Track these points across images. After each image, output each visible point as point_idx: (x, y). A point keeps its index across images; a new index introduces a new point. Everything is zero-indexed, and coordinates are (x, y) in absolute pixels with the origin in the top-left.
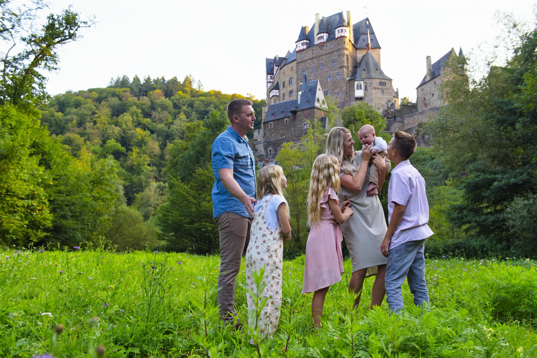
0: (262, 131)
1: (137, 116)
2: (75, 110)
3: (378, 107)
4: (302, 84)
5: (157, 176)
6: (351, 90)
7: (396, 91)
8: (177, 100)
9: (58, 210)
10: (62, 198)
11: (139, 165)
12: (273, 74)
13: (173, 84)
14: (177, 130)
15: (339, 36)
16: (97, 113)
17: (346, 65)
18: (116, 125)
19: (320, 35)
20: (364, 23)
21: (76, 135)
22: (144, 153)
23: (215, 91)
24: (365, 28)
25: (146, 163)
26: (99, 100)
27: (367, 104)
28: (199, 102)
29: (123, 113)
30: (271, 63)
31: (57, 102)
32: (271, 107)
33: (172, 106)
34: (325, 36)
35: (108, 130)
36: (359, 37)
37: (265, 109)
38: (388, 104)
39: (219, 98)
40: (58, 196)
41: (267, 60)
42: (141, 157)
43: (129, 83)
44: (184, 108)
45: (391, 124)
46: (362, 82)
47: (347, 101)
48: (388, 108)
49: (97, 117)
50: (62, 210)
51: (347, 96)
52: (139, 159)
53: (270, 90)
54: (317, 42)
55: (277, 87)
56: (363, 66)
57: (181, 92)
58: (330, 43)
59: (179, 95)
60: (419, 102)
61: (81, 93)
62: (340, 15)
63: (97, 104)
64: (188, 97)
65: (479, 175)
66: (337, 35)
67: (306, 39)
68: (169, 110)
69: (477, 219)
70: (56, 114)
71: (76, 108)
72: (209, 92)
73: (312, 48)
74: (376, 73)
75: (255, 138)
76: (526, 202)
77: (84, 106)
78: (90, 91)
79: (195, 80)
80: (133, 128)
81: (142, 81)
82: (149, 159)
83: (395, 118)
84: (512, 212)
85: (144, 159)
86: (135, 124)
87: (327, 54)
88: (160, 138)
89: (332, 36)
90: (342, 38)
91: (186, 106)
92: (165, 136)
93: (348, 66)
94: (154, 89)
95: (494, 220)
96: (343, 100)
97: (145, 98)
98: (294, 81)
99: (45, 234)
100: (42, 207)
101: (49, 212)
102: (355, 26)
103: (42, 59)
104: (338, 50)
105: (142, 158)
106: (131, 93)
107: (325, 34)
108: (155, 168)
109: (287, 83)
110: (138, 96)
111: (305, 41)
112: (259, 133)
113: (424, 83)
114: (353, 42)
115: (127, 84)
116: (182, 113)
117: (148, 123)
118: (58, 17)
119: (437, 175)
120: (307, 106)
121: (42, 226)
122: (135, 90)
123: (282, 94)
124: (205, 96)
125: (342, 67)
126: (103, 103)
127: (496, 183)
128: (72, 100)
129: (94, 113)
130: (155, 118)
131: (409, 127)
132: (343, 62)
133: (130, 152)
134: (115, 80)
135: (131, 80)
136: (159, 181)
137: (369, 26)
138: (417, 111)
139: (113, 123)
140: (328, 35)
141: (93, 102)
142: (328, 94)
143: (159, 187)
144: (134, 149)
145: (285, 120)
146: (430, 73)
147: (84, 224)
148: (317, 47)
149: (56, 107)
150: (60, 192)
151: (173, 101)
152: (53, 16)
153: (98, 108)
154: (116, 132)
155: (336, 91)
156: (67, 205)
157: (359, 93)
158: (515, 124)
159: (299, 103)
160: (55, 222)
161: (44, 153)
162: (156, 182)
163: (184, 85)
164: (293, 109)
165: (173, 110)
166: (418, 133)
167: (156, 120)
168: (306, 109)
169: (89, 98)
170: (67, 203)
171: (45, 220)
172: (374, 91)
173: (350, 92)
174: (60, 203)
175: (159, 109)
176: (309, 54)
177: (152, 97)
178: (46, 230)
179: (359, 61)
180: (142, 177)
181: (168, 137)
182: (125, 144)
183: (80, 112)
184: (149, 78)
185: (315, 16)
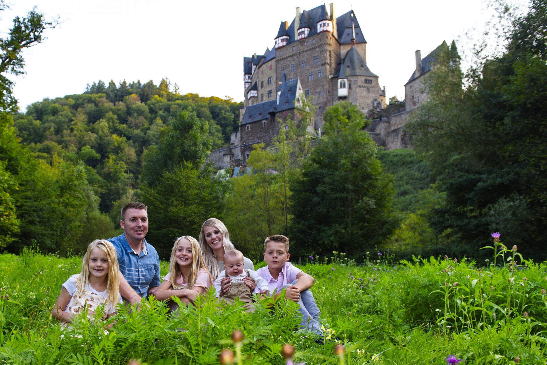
0: (239, 134)
1: (113, 122)
2: (52, 118)
3: (362, 106)
4: (280, 83)
5: (134, 183)
6: (334, 89)
7: (382, 89)
8: (153, 104)
9: (26, 216)
10: (29, 204)
11: (116, 172)
12: (251, 74)
13: (148, 88)
14: (154, 136)
15: (322, 30)
16: (73, 120)
17: (328, 61)
18: (92, 132)
19: (300, 30)
20: (349, 15)
21: (54, 143)
22: (121, 159)
23: (191, 94)
24: (350, 21)
25: (123, 170)
26: (75, 107)
27: (351, 104)
28: (176, 106)
29: (99, 119)
30: (248, 63)
31: (35, 110)
32: (249, 109)
33: (148, 110)
34: (306, 31)
35: (85, 136)
36: (343, 32)
37: (242, 112)
38: (374, 103)
39: (196, 102)
40: (26, 202)
41: (245, 58)
42: (117, 164)
43: (104, 89)
44: (161, 112)
45: (376, 125)
46: (346, 80)
47: (329, 101)
48: (374, 107)
49: (74, 124)
50: (30, 216)
51: (330, 96)
52: (116, 166)
53: (247, 91)
54: (297, 38)
55: (254, 87)
56: (347, 62)
57: (157, 96)
58: (312, 38)
59: (155, 100)
60: (407, 100)
61: (58, 100)
62: (323, 7)
63: (73, 111)
64: (164, 101)
65: (462, 176)
66: (319, 29)
67: (286, 35)
68: (145, 115)
69: (459, 223)
70: (34, 122)
71: (54, 115)
72: (186, 95)
73: (292, 45)
74: (361, 70)
75: (232, 141)
76: (512, 203)
77: (61, 113)
78: (67, 97)
79: (171, 83)
80: (109, 134)
81: (118, 86)
82: (126, 166)
83: (380, 117)
84: (496, 215)
85: (121, 166)
86: (111, 130)
87: (308, 50)
88: (136, 144)
89: (313, 31)
90: (324, 33)
91: (162, 111)
92: (142, 142)
93: (331, 62)
94: (130, 93)
95: (477, 224)
96: (325, 100)
97: (121, 103)
98: (273, 80)
99: (13, 239)
100: (10, 213)
101: (16, 217)
102: (338, 19)
103: (8, 63)
104: (320, 46)
105: (119, 165)
106: (107, 98)
107: (306, 29)
108: (131, 175)
109: (265, 82)
110: (113, 101)
111: (285, 37)
112: (236, 136)
113: (413, 79)
114: (336, 37)
115: (102, 89)
116: (158, 118)
117: (124, 129)
118: (24, 20)
119: (424, 179)
120: (286, 107)
121: (11, 231)
122: (111, 95)
123: (260, 95)
124: (182, 100)
125: (324, 64)
126: (79, 109)
127: (480, 184)
128: (50, 108)
129: (71, 120)
130: (131, 123)
131: (396, 127)
132: (326, 59)
133: (107, 159)
134: (91, 86)
135: (107, 85)
136: (136, 188)
137: (354, 19)
138: (405, 110)
139: (90, 130)
140: (309, 29)
141: (70, 109)
142: (310, 94)
143: (136, 194)
144: (110, 156)
145: (263, 122)
146: (419, 68)
147: (53, 230)
148: (298, 43)
149: (34, 115)
150: (27, 198)
151: (149, 106)
152: (18, 18)
153: (74, 115)
154: (93, 139)
155: (318, 90)
156: (34, 211)
157: (343, 92)
158: (504, 119)
159: (278, 103)
160: (24, 227)
161: (10, 159)
162: (133, 189)
163: (160, 88)
164: (272, 110)
165: (149, 115)
166: (405, 134)
167: (132, 125)
168: (286, 110)
169: (66, 105)
170: (34, 208)
171: (12, 226)
172: (358, 90)
173: (332, 91)
174: (28, 209)
175: (135, 115)
176: (289, 51)
177: (128, 102)
178: (14, 235)
179: (342, 57)
180: (119, 184)
181: (144, 143)
182: (102, 151)
183: (58, 119)
184: (124, 82)
185: (295, 10)
